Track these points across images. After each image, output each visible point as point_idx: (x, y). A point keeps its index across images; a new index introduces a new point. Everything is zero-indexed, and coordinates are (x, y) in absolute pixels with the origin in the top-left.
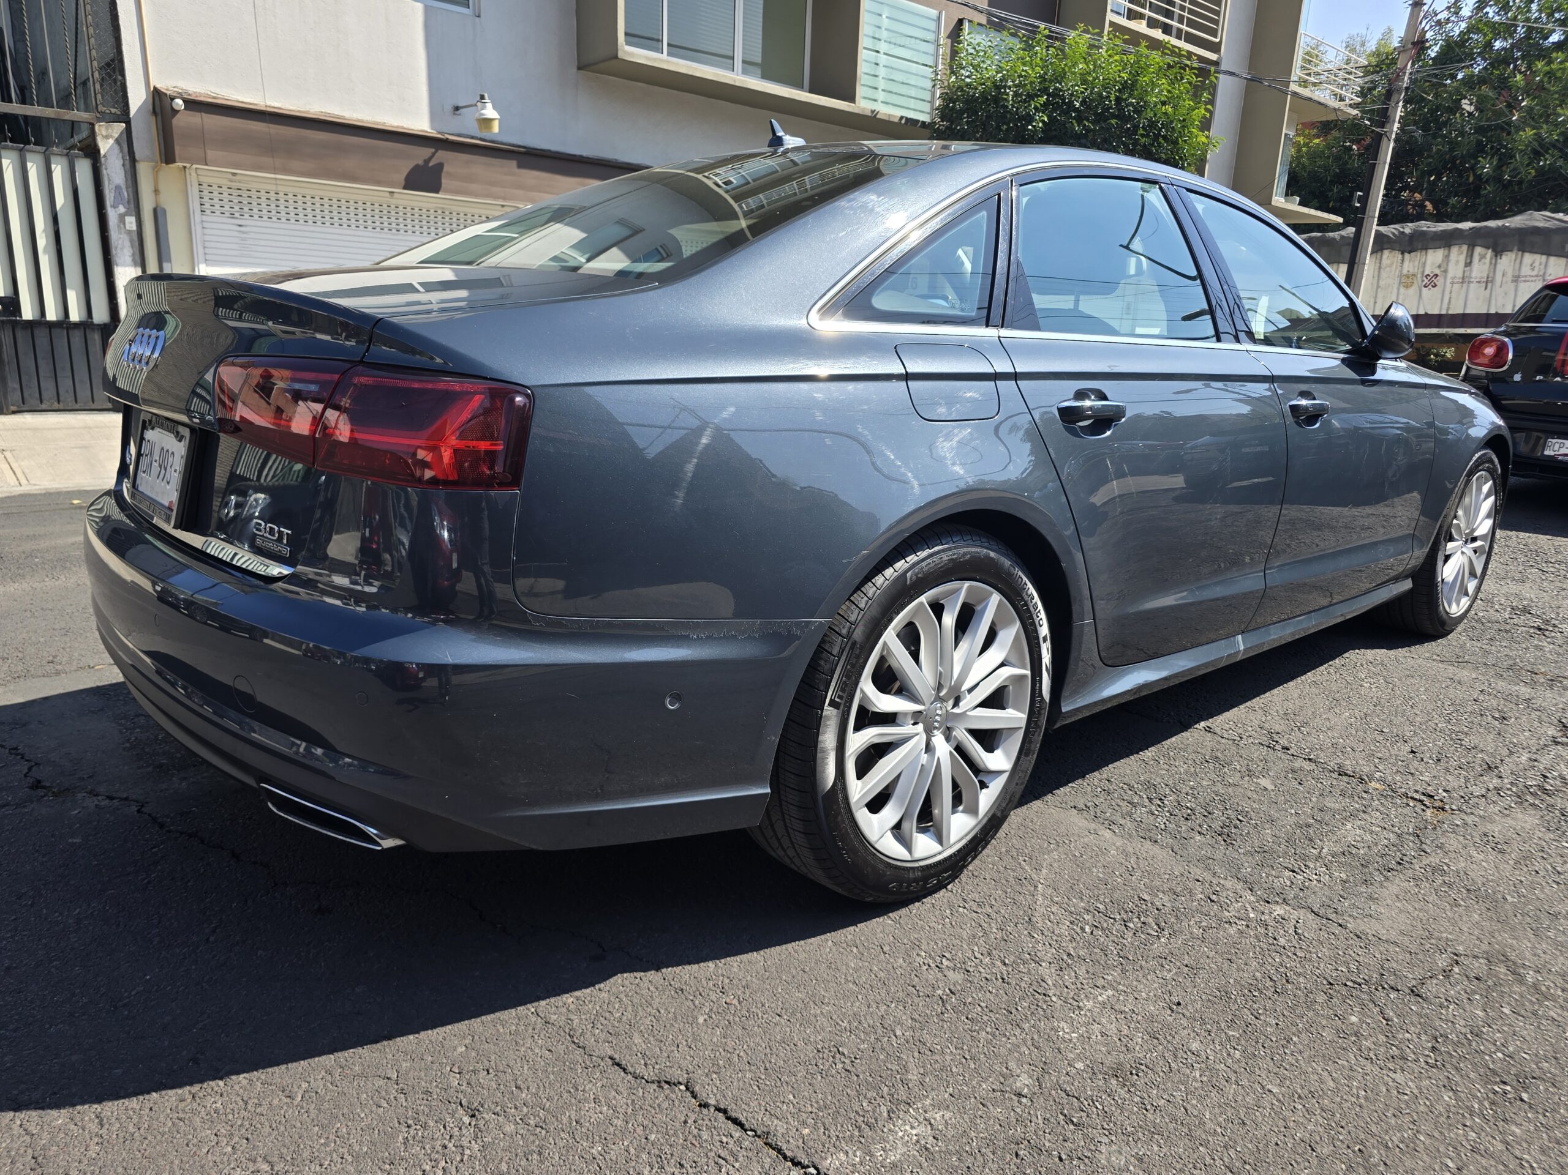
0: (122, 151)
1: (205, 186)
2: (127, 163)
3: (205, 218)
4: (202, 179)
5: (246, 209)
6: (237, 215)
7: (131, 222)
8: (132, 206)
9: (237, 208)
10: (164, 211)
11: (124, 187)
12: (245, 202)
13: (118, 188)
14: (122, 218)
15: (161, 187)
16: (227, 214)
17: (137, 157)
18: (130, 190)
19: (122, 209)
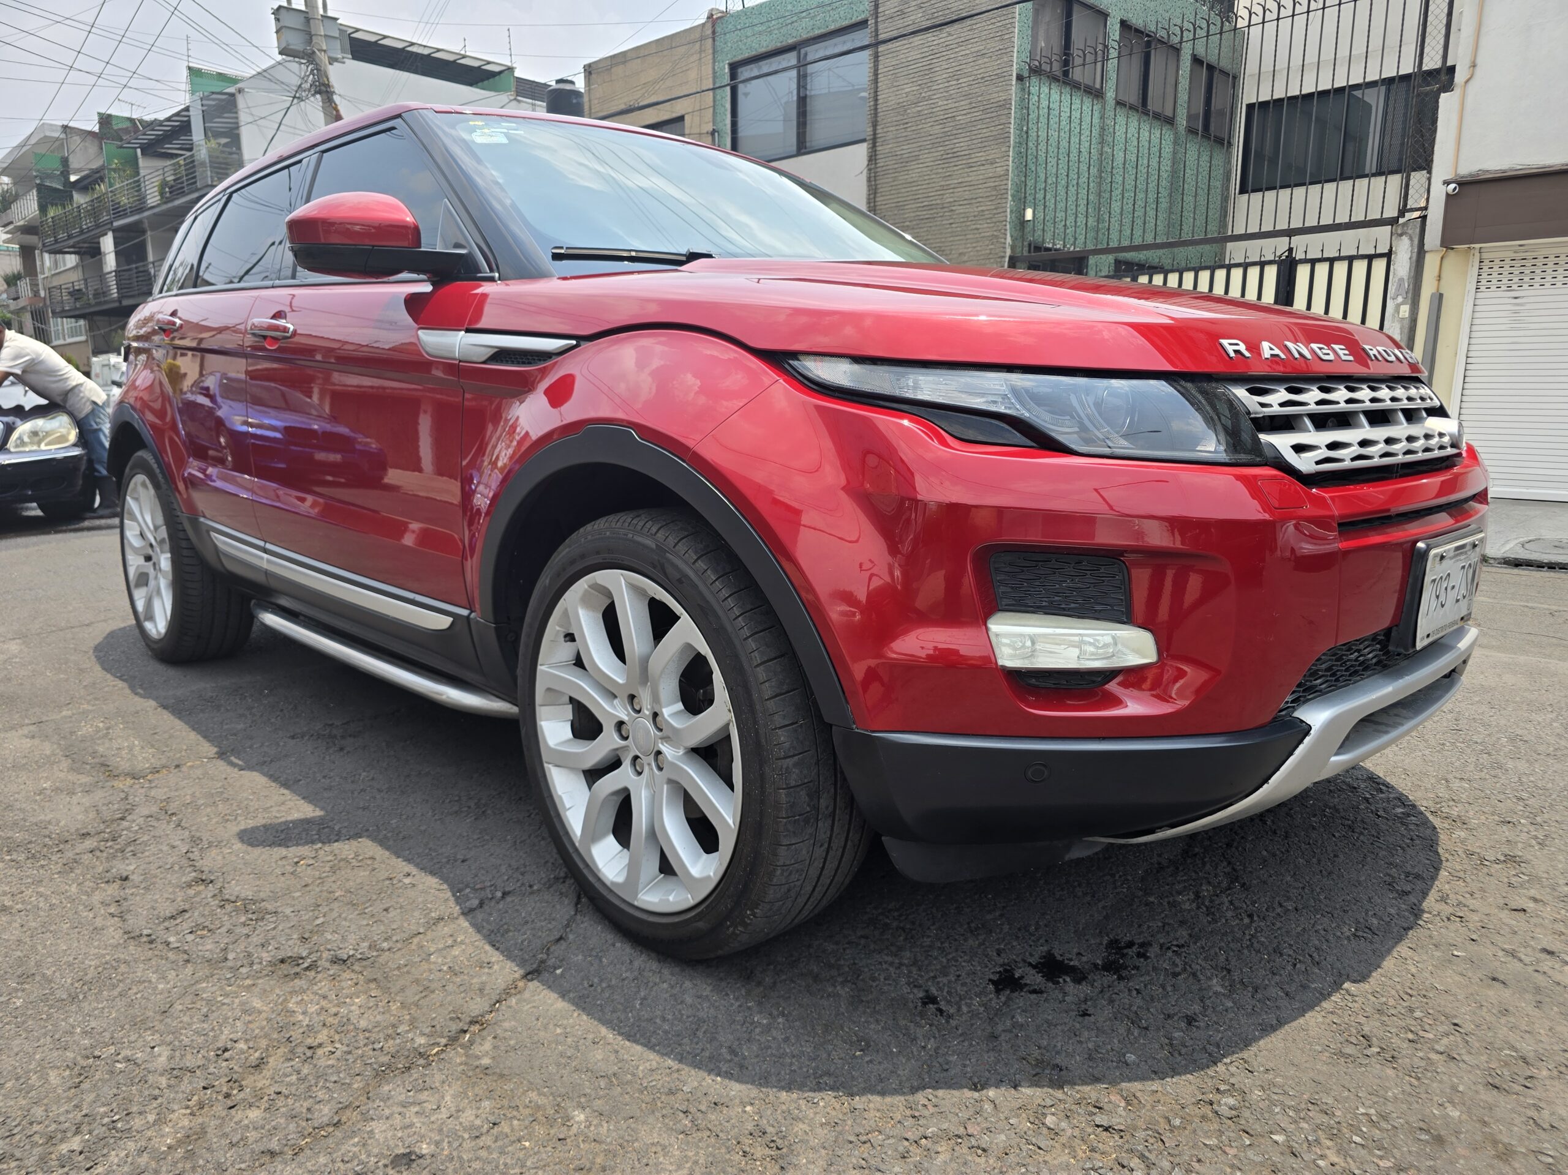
0: (1412, 245)
1: (1486, 262)
2: (1415, 255)
3: (1479, 295)
4: (1484, 256)
5: (1526, 279)
6: (1515, 287)
7: (1405, 311)
8: (1410, 295)
9: (1516, 280)
10: (1441, 296)
11: (1406, 278)
12: (1527, 272)
13: (1401, 280)
14: (1398, 307)
15: (1443, 275)
16: (1504, 288)
17: (1426, 248)
18: (1412, 281)
19: (1400, 299)
